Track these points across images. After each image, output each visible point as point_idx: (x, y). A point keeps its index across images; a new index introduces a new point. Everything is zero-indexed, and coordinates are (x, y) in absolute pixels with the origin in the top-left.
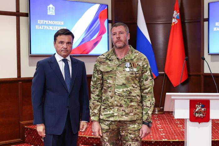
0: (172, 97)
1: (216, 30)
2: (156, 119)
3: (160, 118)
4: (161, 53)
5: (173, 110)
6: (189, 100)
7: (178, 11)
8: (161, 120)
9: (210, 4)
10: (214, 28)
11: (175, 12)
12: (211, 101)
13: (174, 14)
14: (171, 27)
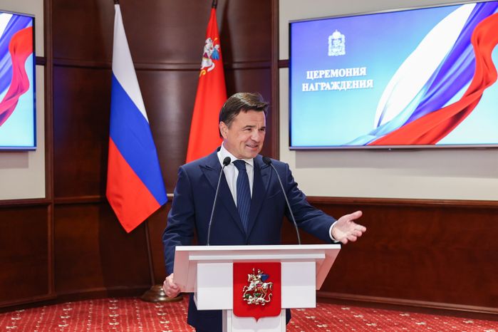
0: (191, 258)
1: (307, 90)
2: (159, 314)
3: (171, 312)
4: (173, 144)
5: (193, 289)
6: (232, 264)
7: (216, 39)
8: (173, 316)
9: (293, 25)
10: (304, 85)
11: (209, 43)
12: (283, 265)
13: (207, 45)
14: (199, 79)
